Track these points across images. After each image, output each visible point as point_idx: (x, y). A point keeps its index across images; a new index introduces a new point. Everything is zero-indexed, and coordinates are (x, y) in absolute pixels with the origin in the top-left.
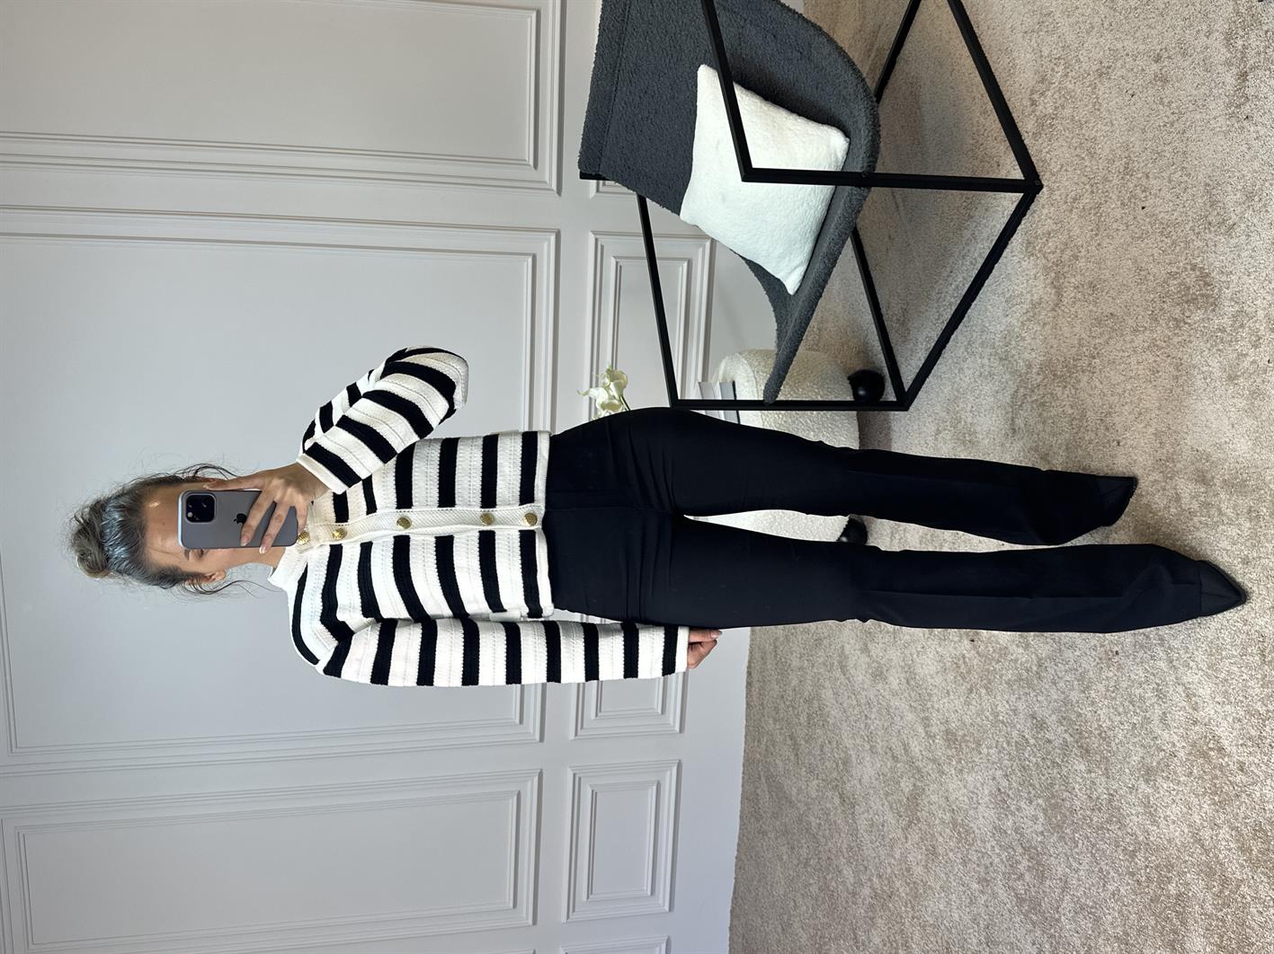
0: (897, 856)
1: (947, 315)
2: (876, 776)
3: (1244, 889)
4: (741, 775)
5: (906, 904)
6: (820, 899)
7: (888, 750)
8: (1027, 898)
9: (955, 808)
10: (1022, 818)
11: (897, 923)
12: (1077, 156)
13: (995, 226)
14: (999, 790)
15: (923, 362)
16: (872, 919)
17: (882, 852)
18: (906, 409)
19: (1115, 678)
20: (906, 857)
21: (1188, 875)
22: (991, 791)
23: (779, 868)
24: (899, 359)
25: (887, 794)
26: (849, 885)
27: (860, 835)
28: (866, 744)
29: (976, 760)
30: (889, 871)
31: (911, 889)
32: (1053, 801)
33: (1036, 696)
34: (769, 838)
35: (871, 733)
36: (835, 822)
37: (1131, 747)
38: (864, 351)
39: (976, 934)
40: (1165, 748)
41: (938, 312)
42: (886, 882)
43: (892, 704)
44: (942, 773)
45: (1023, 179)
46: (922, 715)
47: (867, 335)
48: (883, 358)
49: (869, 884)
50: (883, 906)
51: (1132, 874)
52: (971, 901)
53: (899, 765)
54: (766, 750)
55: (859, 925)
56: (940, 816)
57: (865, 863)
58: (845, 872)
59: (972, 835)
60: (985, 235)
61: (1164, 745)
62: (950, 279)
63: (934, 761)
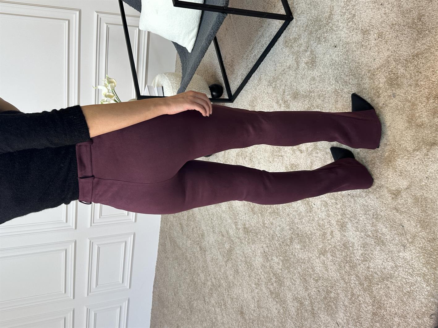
0: (222, 271)
1: (251, 66)
2: (215, 241)
3: (360, 298)
4: (159, 236)
5: (226, 289)
6: (190, 284)
7: (220, 232)
8: (275, 292)
9: (247, 256)
10: (273, 262)
11: (221, 296)
12: (309, 8)
13: (272, 32)
14: (265, 252)
15: (240, 84)
16: (211, 294)
17: (216, 270)
18: (232, 102)
19: (313, 216)
20: (226, 272)
21: (339, 291)
22: (261, 252)
23: (174, 271)
24: (229, 81)
25: (219, 249)
26: (202, 281)
27: (207, 262)
28: (211, 229)
29: (256, 240)
30: (219, 276)
31: (228, 284)
32: (286, 258)
33: (281, 219)
34: (170, 260)
35: (213, 225)
36: (197, 257)
37: (318, 242)
38: (214, 76)
39: (254, 304)
40: (332, 244)
41: (247, 64)
42: (218, 281)
43: (222, 215)
44: (242, 243)
45: (285, 14)
46: (234, 221)
47: (216, 69)
48: (223, 79)
49: (210, 280)
50: (216, 289)
51: (317, 288)
52: (252, 291)
53: (224, 238)
54: (170, 228)
55: (206, 295)
56: (240, 258)
57: (209, 273)
58: (201, 275)
59: (253, 267)
60: (267, 35)
61: (332, 243)
62: (252, 51)
63: (239, 238)
